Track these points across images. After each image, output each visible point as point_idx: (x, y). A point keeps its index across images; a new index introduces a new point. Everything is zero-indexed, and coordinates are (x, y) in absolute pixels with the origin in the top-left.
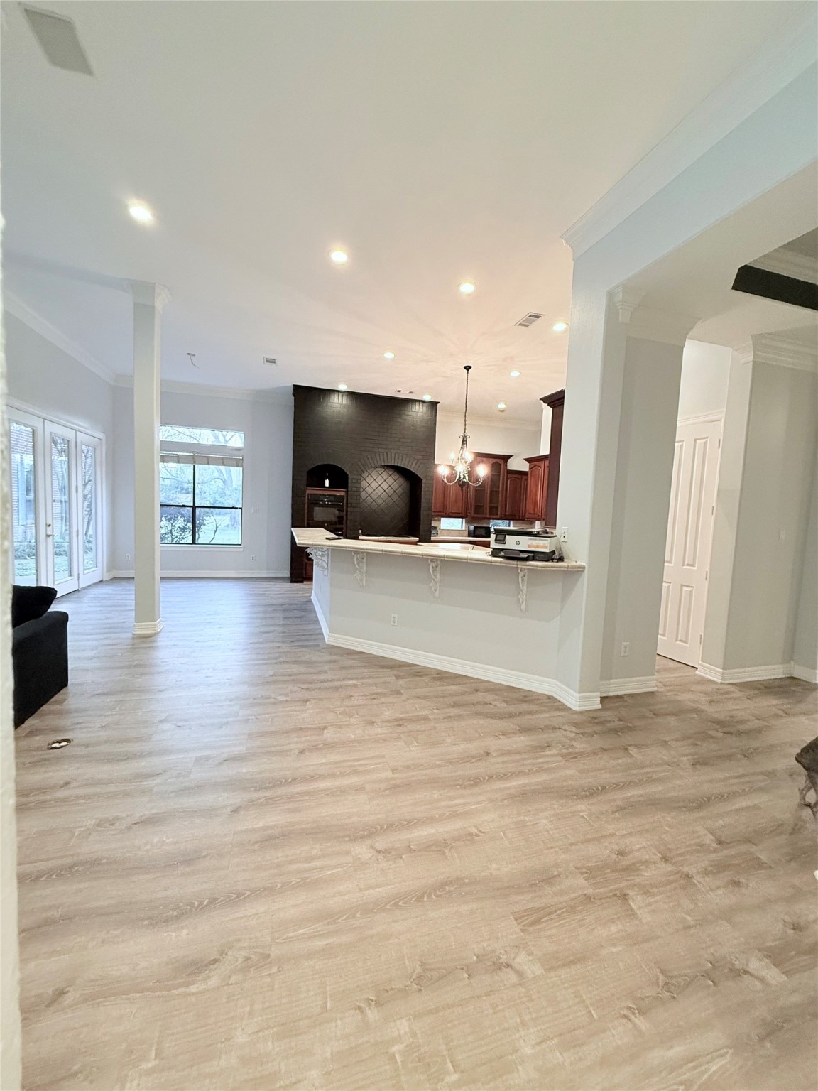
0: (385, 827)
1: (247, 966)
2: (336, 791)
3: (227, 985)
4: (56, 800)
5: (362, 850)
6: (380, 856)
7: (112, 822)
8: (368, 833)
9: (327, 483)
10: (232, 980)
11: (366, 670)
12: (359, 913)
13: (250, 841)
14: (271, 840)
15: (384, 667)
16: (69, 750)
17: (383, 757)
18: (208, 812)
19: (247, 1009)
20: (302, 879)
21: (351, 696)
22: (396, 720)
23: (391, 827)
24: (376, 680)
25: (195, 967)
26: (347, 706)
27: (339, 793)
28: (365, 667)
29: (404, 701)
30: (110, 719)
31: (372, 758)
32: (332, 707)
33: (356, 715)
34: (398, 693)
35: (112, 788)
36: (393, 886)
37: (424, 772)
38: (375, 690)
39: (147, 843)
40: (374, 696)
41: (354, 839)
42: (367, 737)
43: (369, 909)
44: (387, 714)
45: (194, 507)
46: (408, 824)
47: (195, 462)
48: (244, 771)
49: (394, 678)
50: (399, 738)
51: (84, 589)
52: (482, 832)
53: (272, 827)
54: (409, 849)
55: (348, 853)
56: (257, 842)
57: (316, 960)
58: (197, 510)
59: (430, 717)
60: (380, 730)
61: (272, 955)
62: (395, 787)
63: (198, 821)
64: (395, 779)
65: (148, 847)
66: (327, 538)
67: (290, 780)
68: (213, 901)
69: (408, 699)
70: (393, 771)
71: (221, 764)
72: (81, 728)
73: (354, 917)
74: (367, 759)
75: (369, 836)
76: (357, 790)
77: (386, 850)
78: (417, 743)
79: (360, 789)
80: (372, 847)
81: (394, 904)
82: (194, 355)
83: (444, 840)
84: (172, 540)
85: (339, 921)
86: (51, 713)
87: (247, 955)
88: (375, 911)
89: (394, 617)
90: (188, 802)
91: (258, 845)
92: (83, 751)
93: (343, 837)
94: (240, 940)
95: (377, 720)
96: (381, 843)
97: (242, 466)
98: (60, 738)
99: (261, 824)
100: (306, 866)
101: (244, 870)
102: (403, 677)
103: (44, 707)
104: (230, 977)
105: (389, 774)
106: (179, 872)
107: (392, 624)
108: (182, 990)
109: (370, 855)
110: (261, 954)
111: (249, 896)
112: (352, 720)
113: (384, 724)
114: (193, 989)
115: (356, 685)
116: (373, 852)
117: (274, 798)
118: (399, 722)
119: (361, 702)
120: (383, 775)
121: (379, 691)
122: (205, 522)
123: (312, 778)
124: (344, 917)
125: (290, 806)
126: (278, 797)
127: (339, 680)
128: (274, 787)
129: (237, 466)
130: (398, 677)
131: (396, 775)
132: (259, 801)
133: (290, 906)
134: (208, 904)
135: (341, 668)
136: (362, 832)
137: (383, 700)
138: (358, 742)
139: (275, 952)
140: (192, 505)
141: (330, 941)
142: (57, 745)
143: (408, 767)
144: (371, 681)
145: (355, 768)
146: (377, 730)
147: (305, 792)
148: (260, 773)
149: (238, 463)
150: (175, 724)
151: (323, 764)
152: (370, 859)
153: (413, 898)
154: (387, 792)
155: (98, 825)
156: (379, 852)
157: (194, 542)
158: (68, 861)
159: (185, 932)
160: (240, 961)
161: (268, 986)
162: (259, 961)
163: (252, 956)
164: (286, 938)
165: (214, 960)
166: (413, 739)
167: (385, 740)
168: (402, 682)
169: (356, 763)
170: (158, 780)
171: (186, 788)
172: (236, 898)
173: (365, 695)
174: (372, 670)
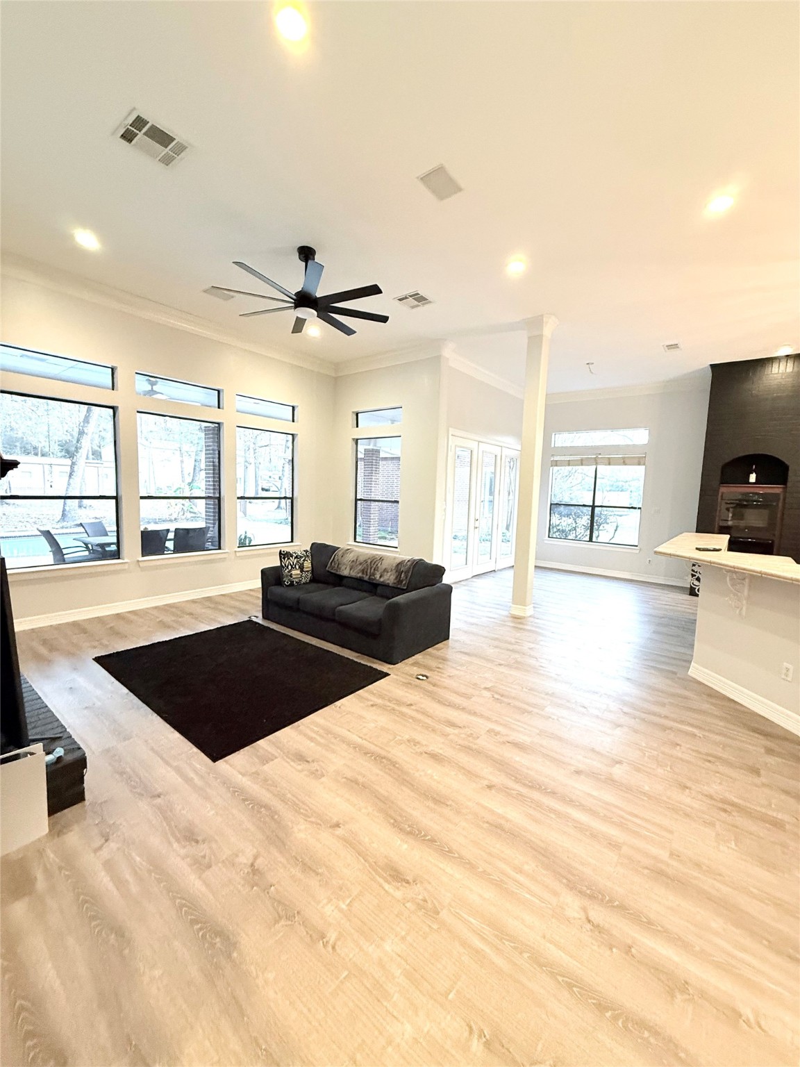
0: (615, 904)
1: (421, 906)
2: (587, 831)
3: (404, 905)
4: (400, 712)
5: (572, 904)
6: (589, 926)
7: (416, 743)
8: (594, 895)
9: (753, 478)
10: (408, 905)
11: (722, 724)
12: (528, 955)
13: (484, 818)
14: (499, 828)
15: (755, 730)
16: (424, 684)
17: (671, 832)
18: (471, 775)
19: (403, 933)
20: (502, 881)
21: (678, 745)
22: (724, 801)
23: (622, 908)
24: (729, 741)
25: (396, 875)
26: (663, 753)
27: (588, 833)
28: (721, 718)
29: (756, 786)
30: (457, 672)
31: (654, 824)
32: (644, 745)
33: (669, 769)
34: (756, 771)
35: (429, 721)
36: (579, 965)
37: (718, 885)
38: (719, 752)
39: (423, 771)
40: (710, 758)
41: (571, 886)
42: (665, 799)
43: (540, 962)
44: (715, 788)
45: (593, 507)
46: (648, 925)
47: (597, 464)
48: (518, 759)
49: (763, 751)
50: (712, 824)
51: (499, 570)
52: (760, 1027)
53: (507, 821)
54: (628, 949)
55: (556, 894)
56: (487, 822)
57: (467, 953)
58: (597, 509)
59: (787, 827)
60: (688, 801)
61: (441, 914)
62: (661, 873)
63: (461, 776)
64: (668, 865)
65: (422, 773)
66: (697, 549)
67: (549, 791)
68: (433, 841)
69: (764, 785)
70: (671, 854)
71: (504, 743)
72: (438, 672)
73: (521, 953)
74: (646, 820)
75: (591, 897)
76: (610, 844)
77: (598, 926)
78: (736, 845)
79: (614, 845)
80: (584, 909)
81: (570, 983)
82: (593, 363)
83: (687, 983)
84: (576, 537)
85: (507, 943)
86: (430, 655)
87: (427, 897)
88: (544, 968)
89: (788, 670)
90: (464, 759)
91: (488, 825)
92: (430, 688)
93: (564, 877)
94: (430, 883)
95: (693, 787)
96: (599, 914)
97: (644, 464)
98: (424, 673)
99: (500, 811)
100: (513, 874)
101: (465, 837)
102: (779, 755)
103: (429, 650)
104: (408, 901)
105: (664, 855)
106: (427, 804)
107: (783, 676)
108: (381, 881)
109: (576, 915)
110: (435, 907)
111: (455, 857)
112: (660, 771)
113: (700, 797)
114: (386, 886)
115: (696, 735)
116: (582, 916)
117: (525, 797)
118: (726, 806)
119: (686, 757)
120: (654, 851)
121: (724, 756)
122: (608, 521)
123: (571, 802)
124: (512, 945)
125: (532, 812)
126: (530, 798)
127: (675, 720)
128: (531, 787)
129: (639, 464)
130: (769, 751)
131: (675, 863)
132: (512, 791)
133: (479, 893)
134: (429, 840)
135: (690, 709)
136: (585, 888)
137: (721, 768)
138: (650, 797)
139: (444, 914)
140: (591, 504)
141: (487, 950)
142: (421, 677)
143: (698, 865)
144: (718, 738)
145: (624, 821)
146: (685, 799)
147: (555, 811)
148: (528, 769)
149: (640, 462)
150: (493, 695)
151: (592, 796)
152: (574, 919)
153: (594, 999)
154: (646, 871)
155: (408, 741)
156: (589, 921)
157: (591, 540)
158: (383, 753)
159: (405, 846)
160: (420, 897)
161: (424, 933)
162: (429, 909)
163: (428, 901)
164: (457, 913)
165: (408, 880)
166: (733, 838)
167: (687, 815)
168: (772, 760)
169: (630, 817)
170: (457, 731)
171: (470, 748)
172: (447, 852)
173: (697, 751)
174: (732, 727)
